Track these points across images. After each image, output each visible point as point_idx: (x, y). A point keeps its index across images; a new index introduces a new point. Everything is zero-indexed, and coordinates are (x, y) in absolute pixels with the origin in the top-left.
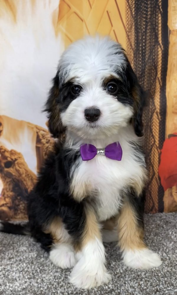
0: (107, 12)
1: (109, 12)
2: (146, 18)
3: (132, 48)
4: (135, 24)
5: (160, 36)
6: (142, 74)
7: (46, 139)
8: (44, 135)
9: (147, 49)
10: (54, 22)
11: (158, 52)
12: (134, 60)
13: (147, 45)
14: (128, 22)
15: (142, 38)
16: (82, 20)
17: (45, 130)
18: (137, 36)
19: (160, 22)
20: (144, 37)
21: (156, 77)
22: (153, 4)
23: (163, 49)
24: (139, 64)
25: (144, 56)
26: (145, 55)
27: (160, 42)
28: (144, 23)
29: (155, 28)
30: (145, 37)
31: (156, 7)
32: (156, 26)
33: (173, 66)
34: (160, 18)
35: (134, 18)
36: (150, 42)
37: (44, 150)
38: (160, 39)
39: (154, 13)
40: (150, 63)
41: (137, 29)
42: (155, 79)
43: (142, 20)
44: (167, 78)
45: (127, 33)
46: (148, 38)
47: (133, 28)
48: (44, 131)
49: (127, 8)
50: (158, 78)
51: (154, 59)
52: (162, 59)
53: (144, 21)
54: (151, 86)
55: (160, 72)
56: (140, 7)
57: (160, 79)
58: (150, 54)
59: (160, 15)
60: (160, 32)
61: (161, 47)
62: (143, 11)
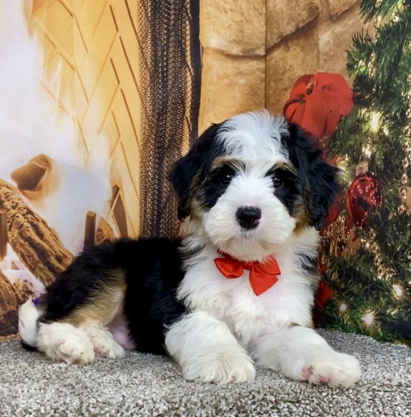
0: (110, 6)
1: (113, 7)
2: (168, 25)
3: (148, 69)
4: (152, 31)
5: (188, 53)
6: (162, 110)
7: (11, 201)
8: (7, 194)
9: (170, 72)
10: (26, 12)
11: (186, 77)
12: (151, 87)
13: (170, 66)
14: (141, 27)
15: (162, 53)
16: (72, 16)
17: (9, 186)
18: (155, 51)
19: (188, 32)
20: (165, 53)
21: (183, 116)
22: (178, 4)
23: (193, 74)
24: (158, 93)
25: (165, 82)
26: (167, 81)
27: (189, 63)
28: (166, 32)
29: (181, 41)
30: (167, 53)
31: (182, 10)
32: (182, 38)
33: (207, 101)
34: (188, 27)
35: (150, 22)
36: (173, 61)
37: (8, 220)
38: (188, 59)
39: (179, 18)
40: (175, 93)
41: (154, 39)
42: (182, 119)
43: (162, 26)
44: (200, 119)
45: (139, 43)
46: (171, 55)
47: (149, 37)
48: (7, 187)
49: (141, 5)
50: (187, 118)
51: (181, 88)
52: (192, 89)
53: (165, 29)
54: (176, 130)
55: (189, 109)
56: (159, 6)
57: (189, 119)
58: (175, 79)
59: (188, 22)
60: (188, 48)
61: (190, 70)
62: (164, 14)
